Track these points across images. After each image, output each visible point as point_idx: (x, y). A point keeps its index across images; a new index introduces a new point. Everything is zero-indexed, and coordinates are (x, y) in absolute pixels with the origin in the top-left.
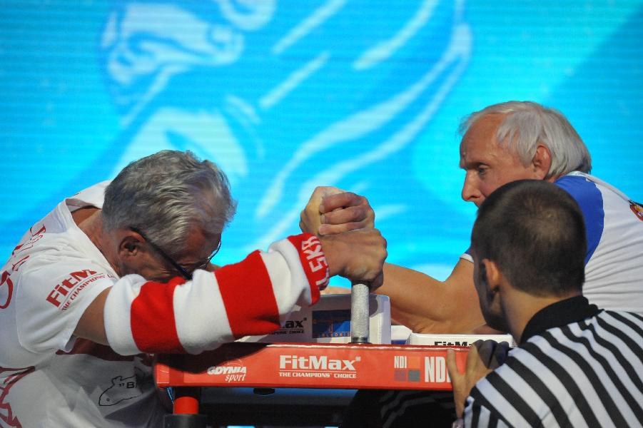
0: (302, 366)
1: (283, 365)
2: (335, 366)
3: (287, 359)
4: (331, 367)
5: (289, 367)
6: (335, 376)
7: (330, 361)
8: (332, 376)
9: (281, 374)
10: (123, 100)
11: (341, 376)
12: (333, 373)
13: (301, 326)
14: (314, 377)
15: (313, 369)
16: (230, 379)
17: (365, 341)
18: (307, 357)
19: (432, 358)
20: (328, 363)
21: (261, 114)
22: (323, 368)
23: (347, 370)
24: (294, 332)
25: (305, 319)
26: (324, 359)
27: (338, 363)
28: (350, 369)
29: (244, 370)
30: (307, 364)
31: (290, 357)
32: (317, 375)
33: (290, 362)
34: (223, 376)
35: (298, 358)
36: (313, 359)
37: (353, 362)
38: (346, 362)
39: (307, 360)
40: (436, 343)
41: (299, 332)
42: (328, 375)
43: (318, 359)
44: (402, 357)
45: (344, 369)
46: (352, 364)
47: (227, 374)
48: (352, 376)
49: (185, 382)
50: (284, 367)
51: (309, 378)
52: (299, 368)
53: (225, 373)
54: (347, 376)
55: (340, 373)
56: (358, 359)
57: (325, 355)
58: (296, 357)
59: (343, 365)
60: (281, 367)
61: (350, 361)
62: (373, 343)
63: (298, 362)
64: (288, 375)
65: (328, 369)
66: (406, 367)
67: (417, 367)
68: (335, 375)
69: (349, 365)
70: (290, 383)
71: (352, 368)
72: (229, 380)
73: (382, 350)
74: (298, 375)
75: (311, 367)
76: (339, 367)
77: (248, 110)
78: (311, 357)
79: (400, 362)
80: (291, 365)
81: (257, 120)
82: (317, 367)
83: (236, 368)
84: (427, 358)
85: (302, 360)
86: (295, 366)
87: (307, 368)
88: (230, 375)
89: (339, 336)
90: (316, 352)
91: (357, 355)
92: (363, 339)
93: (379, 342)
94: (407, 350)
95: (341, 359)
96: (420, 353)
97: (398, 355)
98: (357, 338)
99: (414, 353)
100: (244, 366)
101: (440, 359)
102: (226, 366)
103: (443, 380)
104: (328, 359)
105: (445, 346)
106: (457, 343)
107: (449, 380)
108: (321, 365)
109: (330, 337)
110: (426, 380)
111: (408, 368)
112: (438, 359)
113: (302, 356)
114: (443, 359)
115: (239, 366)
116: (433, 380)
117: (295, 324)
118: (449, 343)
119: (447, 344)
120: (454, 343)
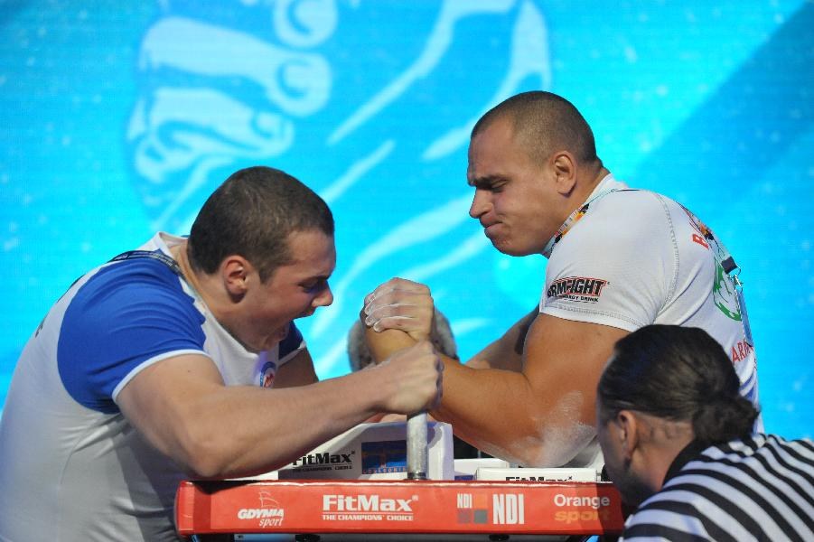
0: (349, 507)
1: (326, 507)
3: (331, 500)
4: (383, 508)
5: (334, 508)
6: (388, 519)
7: (382, 500)
8: (384, 518)
9: (324, 516)
10: (152, 201)
11: (395, 518)
12: (386, 515)
13: (348, 461)
14: (363, 520)
15: (363, 510)
16: (265, 524)
17: (423, 476)
18: (355, 496)
19: (502, 496)
20: (380, 503)
22: (373, 509)
23: (402, 510)
24: (341, 468)
25: (353, 453)
26: (374, 499)
27: (392, 503)
28: (406, 510)
29: (281, 512)
30: (355, 505)
31: (334, 496)
32: (366, 518)
33: (334, 503)
34: (256, 520)
35: (345, 498)
36: (362, 498)
37: (409, 501)
38: (401, 502)
39: (355, 500)
40: (508, 478)
41: (346, 468)
42: (380, 518)
43: (368, 498)
44: (465, 495)
45: (399, 510)
46: (409, 505)
47: (261, 518)
48: (408, 518)
49: (213, 527)
50: (328, 509)
51: (357, 521)
52: (345, 510)
53: (258, 517)
54: (403, 518)
55: (394, 515)
56: (415, 498)
57: (375, 494)
58: (342, 496)
59: (398, 505)
60: (324, 509)
61: (406, 501)
62: (433, 479)
63: (345, 503)
64: (332, 518)
65: (380, 511)
66: (471, 507)
67: (485, 506)
68: (388, 517)
69: (404, 505)
70: (336, 527)
71: (408, 509)
72: (263, 524)
73: (443, 487)
74: (345, 518)
75: (359, 509)
76: (392, 508)
78: (360, 497)
79: (465, 501)
80: (336, 506)
82: (366, 508)
83: (271, 510)
84: (495, 497)
85: (350, 500)
86: (341, 507)
87: (355, 509)
88: (266, 518)
89: (393, 471)
90: (366, 490)
91: (414, 494)
92: (420, 474)
93: (440, 478)
94: (472, 487)
95: (395, 498)
96: (487, 490)
97: (462, 492)
98: (413, 474)
99: (481, 490)
100: (281, 508)
101: (511, 497)
102: (261, 509)
103: (514, 522)
104: (380, 499)
105: (517, 482)
106: (531, 478)
107: (522, 521)
108: (371, 506)
109: (383, 472)
110: (495, 522)
111: (473, 509)
112: (509, 497)
113: (349, 495)
114: (514, 497)
115: (274, 508)
116: (502, 522)
117: (342, 459)
118: (524, 479)
119: (520, 480)
120: (528, 479)
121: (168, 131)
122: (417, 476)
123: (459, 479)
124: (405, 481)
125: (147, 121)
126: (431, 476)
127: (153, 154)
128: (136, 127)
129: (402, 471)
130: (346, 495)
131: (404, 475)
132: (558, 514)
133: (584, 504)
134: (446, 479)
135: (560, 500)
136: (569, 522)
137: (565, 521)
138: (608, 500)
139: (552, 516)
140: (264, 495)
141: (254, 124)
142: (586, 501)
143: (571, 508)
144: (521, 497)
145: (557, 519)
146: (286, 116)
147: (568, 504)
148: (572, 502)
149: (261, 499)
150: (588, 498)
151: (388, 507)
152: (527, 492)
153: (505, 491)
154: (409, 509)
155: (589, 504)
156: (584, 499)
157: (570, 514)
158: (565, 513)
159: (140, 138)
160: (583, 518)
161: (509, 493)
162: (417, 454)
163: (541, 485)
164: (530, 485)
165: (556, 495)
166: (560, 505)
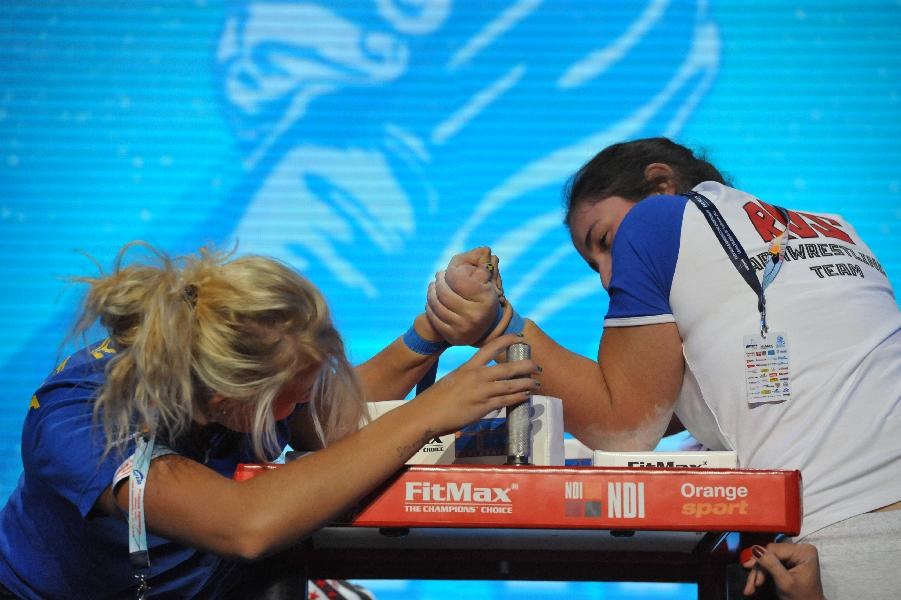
0: (437, 497)
1: (409, 496)
3: (415, 488)
4: (477, 497)
5: (418, 498)
6: (482, 511)
7: (476, 489)
8: (478, 511)
9: (407, 507)
11: (492, 510)
12: (480, 507)
13: (439, 441)
14: (453, 512)
15: (452, 501)
17: (525, 462)
18: (443, 483)
19: (618, 485)
20: (473, 492)
21: (431, 149)
22: (465, 499)
23: (500, 501)
24: (429, 450)
26: (467, 487)
27: (487, 493)
28: (504, 500)
30: (443, 494)
31: (419, 484)
32: (457, 509)
33: (419, 491)
35: (431, 486)
36: (452, 487)
37: (508, 490)
38: (498, 491)
39: (443, 489)
42: (473, 510)
43: (459, 489)
44: (576, 484)
45: (495, 500)
46: (507, 494)
48: (506, 510)
50: (412, 499)
51: (446, 513)
52: (432, 500)
54: (501, 510)
55: (490, 507)
56: (515, 486)
57: (468, 482)
58: (428, 484)
59: (494, 495)
60: (407, 499)
61: (504, 490)
62: (537, 464)
63: (431, 492)
64: (417, 509)
65: (473, 501)
66: (582, 497)
67: (599, 497)
68: (483, 509)
69: (502, 495)
70: (421, 520)
71: (506, 499)
73: (548, 474)
74: (432, 509)
75: (449, 499)
76: (488, 498)
77: (414, 143)
78: (449, 485)
79: (574, 491)
80: (421, 495)
81: (425, 156)
82: (457, 497)
84: (611, 486)
85: (437, 488)
86: (426, 497)
87: (444, 499)
89: (489, 455)
90: (457, 477)
91: (514, 481)
92: (522, 458)
93: (547, 464)
94: (584, 474)
95: (491, 486)
96: (602, 477)
97: (571, 480)
98: (514, 458)
99: (593, 477)
101: (629, 486)
103: (633, 515)
104: (473, 487)
105: (642, 468)
106: (659, 463)
107: (642, 515)
108: (463, 496)
109: (479, 456)
110: (611, 515)
111: (584, 498)
112: (627, 485)
113: (436, 483)
114: (632, 486)
116: (619, 515)
118: (649, 464)
119: (645, 465)
120: (655, 464)
121: (263, 54)
122: (518, 461)
123: (570, 464)
124: (502, 466)
125: (240, 43)
126: (536, 460)
127: (245, 78)
128: (227, 48)
129: (500, 455)
132: (685, 507)
133: (717, 495)
134: (555, 465)
135: (688, 490)
136: (698, 515)
137: (693, 515)
138: (746, 490)
139: (680, 509)
141: (362, 46)
142: (720, 491)
143: (701, 500)
144: (641, 486)
145: (683, 512)
146: (400, 35)
147: (698, 495)
148: (702, 492)
150: (722, 488)
151: (482, 497)
152: (647, 480)
153: (620, 478)
154: (508, 500)
155: (723, 495)
156: (717, 489)
157: (700, 506)
158: (694, 505)
159: (232, 60)
160: (716, 512)
161: (628, 481)
162: (518, 434)
163: (665, 472)
164: (650, 472)
165: (683, 484)
166: (688, 496)
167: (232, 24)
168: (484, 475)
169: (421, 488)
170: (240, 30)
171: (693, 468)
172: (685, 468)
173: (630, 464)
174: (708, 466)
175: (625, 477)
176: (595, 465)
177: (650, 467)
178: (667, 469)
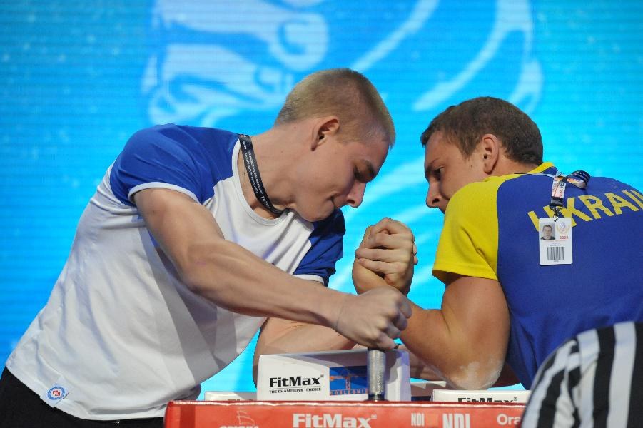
0: (316, 424)
2: (350, 424)
3: (300, 418)
4: (346, 425)
5: (302, 426)
7: (345, 419)
13: (318, 383)
15: (327, 427)
17: (382, 398)
18: (321, 415)
19: (451, 415)
20: (343, 421)
22: (337, 427)
23: (362, 427)
24: (311, 390)
25: (322, 376)
26: (338, 417)
27: (353, 421)
28: (365, 427)
30: (321, 422)
31: (303, 415)
33: (303, 421)
35: (312, 416)
36: (327, 417)
37: (369, 419)
38: (361, 420)
39: (321, 419)
41: (316, 390)
43: (333, 417)
44: (419, 414)
45: (359, 427)
46: (368, 422)
50: (298, 426)
52: (312, 427)
56: (374, 417)
57: (340, 413)
58: (309, 415)
59: (358, 423)
60: (294, 426)
61: (366, 419)
62: (391, 400)
63: (312, 421)
65: (342, 427)
66: (423, 425)
67: (436, 424)
69: (365, 423)
71: (367, 426)
73: (400, 407)
75: (325, 426)
76: (354, 425)
78: (325, 416)
79: (418, 419)
80: (304, 424)
82: (331, 425)
83: (247, 427)
84: (445, 416)
85: (316, 418)
86: (308, 425)
87: (321, 426)
89: (356, 393)
91: (373, 413)
92: (379, 396)
93: (398, 399)
94: (426, 407)
95: (356, 417)
96: (438, 410)
97: (416, 412)
98: (373, 395)
99: (432, 410)
100: (256, 425)
101: (459, 416)
102: (238, 426)
104: (343, 417)
105: (469, 403)
106: (481, 399)
108: (335, 425)
109: (347, 394)
111: (425, 425)
112: (457, 416)
113: (316, 414)
114: (461, 416)
115: (250, 425)
117: (312, 382)
118: (474, 400)
119: (471, 400)
120: (478, 399)
121: (178, 86)
122: (376, 397)
124: (365, 402)
125: (159, 76)
126: (389, 397)
127: (164, 105)
128: (149, 81)
129: (364, 393)
130: (313, 414)
131: (365, 397)
134: (403, 400)
135: (502, 419)
140: (241, 414)
143: (512, 426)
144: (468, 416)
147: (510, 423)
148: (513, 421)
149: (239, 417)
152: (472, 412)
153: (452, 411)
154: (369, 427)
161: (458, 412)
162: (376, 377)
163: (485, 406)
164: (475, 406)
165: (499, 414)
166: (503, 424)
167: (153, 61)
168: (351, 409)
169: (304, 418)
170: (159, 66)
171: (507, 403)
172: (501, 403)
173: (460, 400)
174: (517, 402)
175: (455, 410)
176: (434, 400)
177: (474, 402)
178: (487, 404)
